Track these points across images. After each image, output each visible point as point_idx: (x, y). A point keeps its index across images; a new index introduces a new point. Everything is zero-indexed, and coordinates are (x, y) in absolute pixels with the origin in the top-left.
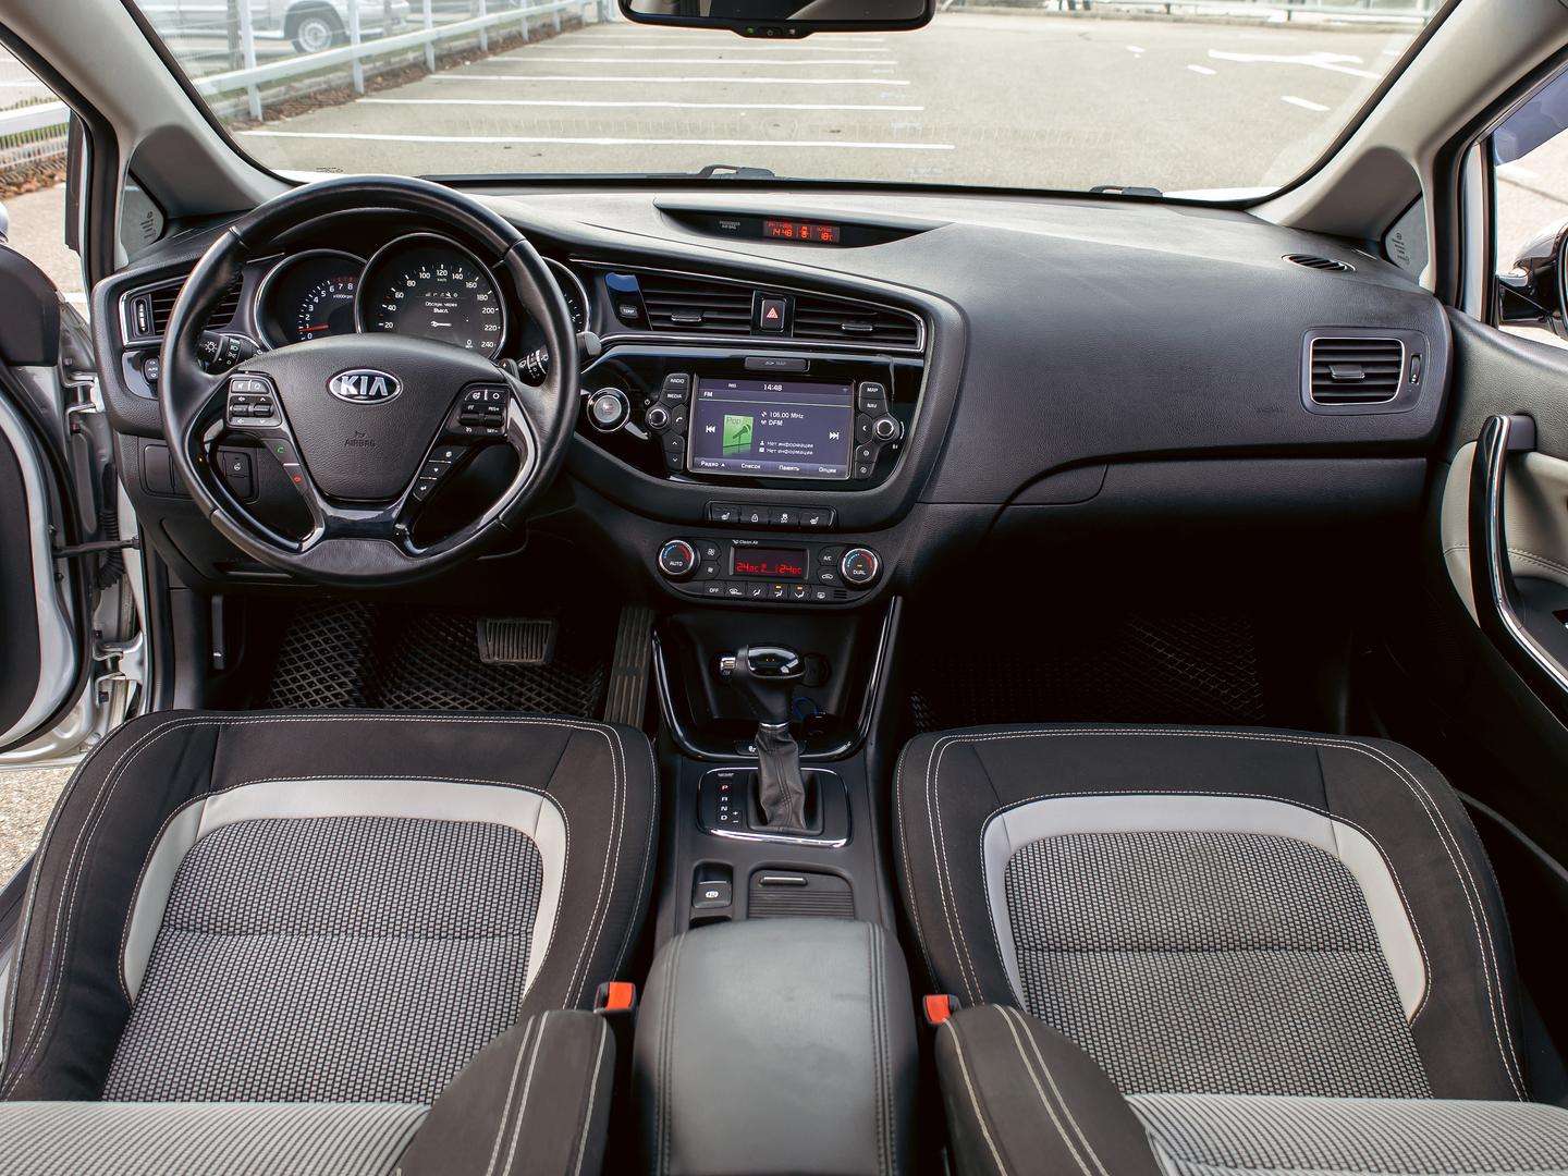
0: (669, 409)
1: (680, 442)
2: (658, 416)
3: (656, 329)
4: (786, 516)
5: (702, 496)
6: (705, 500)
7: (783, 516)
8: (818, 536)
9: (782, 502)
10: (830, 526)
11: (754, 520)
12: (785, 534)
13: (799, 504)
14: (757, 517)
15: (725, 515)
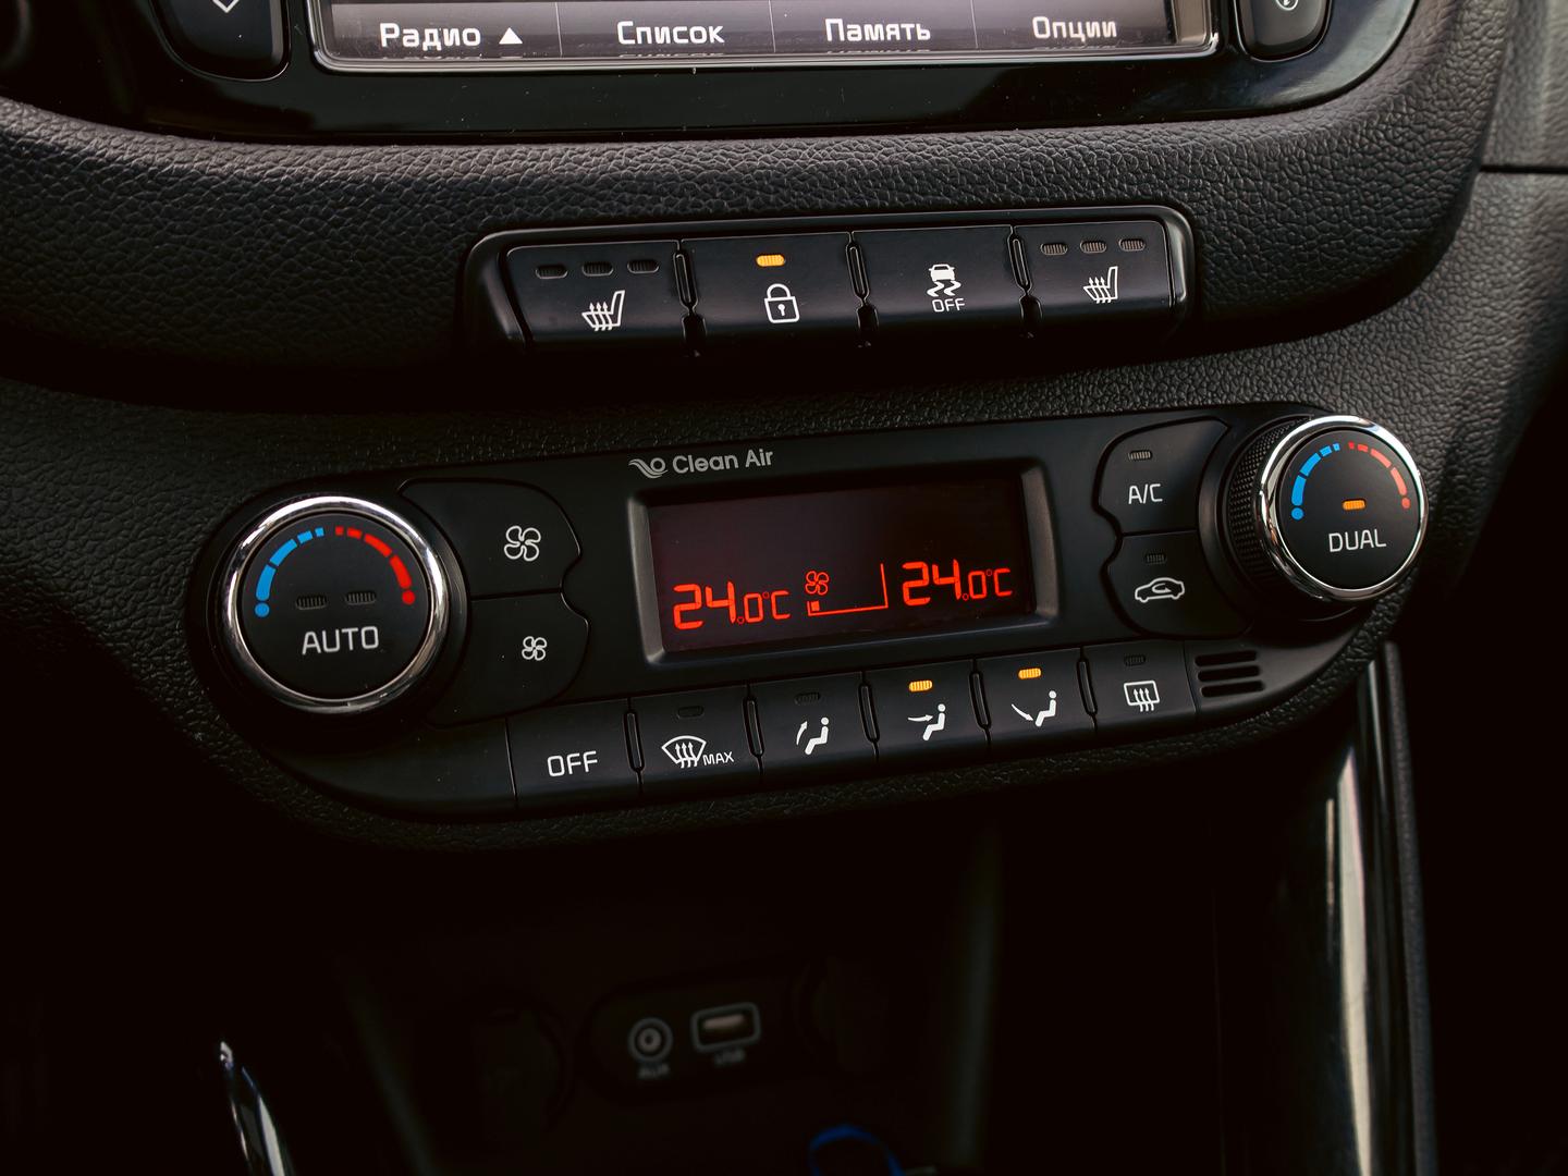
4: (949, 273)
5: (442, 209)
6: (462, 229)
7: (937, 274)
8: (1135, 403)
9: (913, 198)
10: (1177, 306)
11: (776, 315)
12: (970, 420)
13: (1007, 204)
14: (789, 297)
15: (602, 305)
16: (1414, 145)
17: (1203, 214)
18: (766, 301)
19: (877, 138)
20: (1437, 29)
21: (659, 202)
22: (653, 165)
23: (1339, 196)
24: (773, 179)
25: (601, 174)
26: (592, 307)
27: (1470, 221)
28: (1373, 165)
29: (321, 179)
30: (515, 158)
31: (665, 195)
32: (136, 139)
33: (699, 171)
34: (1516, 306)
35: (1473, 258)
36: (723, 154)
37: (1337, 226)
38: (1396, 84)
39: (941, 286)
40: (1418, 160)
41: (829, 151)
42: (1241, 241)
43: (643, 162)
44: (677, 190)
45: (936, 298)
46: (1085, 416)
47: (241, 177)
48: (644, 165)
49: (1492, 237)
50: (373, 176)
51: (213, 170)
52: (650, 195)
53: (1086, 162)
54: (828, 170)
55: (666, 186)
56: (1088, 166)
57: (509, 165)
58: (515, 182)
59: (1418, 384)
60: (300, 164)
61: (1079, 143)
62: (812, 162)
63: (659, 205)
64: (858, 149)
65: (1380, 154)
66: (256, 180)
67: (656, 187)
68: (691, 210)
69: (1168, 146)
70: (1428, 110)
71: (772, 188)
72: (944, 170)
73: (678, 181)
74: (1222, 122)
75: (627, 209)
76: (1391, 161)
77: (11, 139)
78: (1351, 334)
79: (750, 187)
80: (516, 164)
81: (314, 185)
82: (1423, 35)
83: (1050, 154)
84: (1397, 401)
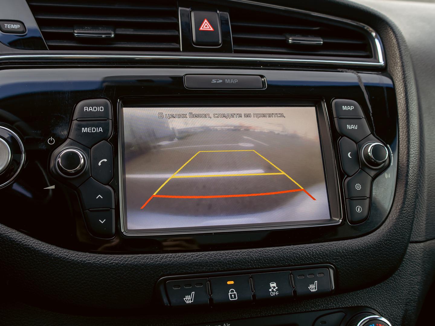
0: (86, 148)
1: (106, 194)
2: (72, 159)
3: (52, 48)
4: (275, 285)
5: (151, 271)
6: (156, 276)
7: (272, 285)
8: (322, 308)
9: (266, 265)
10: (332, 291)
11: (232, 298)
12: (280, 313)
13: (289, 266)
14: (235, 293)
15: (189, 296)
16: (392, 245)
17: (338, 265)
18: (229, 294)
19: (257, 249)
20: (397, 215)
21: (204, 268)
22: (202, 259)
23: (373, 259)
24: (232, 262)
25: (190, 261)
26: (186, 297)
27: (407, 256)
28: (381, 251)
29: (122, 264)
30: (169, 257)
31: (205, 266)
32: (79, 254)
33: (213, 260)
34: (419, 278)
35: (407, 266)
36: (219, 255)
37: (373, 266)
38: (387, 230)
39: (273, 288)
40: (393, 248)
41: (245, 253)
42: (348, 271)
43: (200, 258)
44: (208, 265)
45: (271, 292)
46: (309, 311)
47: (103, 264)
48: (200, 259)
49: (412, 260)
50: (135, 263)
51: (97, 262)
52: (201, 266)
53: (309, 254)
54: (245, 259)
55: (205, 264)
56: (310, 255)
57: (167, 260)
58: (169, 264)
59: (394, 300)
60: (117, 260)
61: (307, 249)
62: (241, 257)
63: (204, 269)
64: (253, 253)
65: (383, 248)
66: (107, 265)
67: (203, 264)
68: (211, 270)
69: (329, 249)
70: (395, 236)
71: (231, 264)
72: (274, 258)
73: (208, 263)
74: (343, 241)
75: (195, 270)
76: (386, 249)
77: (50, 256)
78: (377, 287)
79: (226, 264)
80: (169, 259)
81: (121, 266)
82: (393, 216)
83: (300, 252)
84: (389, 305)
